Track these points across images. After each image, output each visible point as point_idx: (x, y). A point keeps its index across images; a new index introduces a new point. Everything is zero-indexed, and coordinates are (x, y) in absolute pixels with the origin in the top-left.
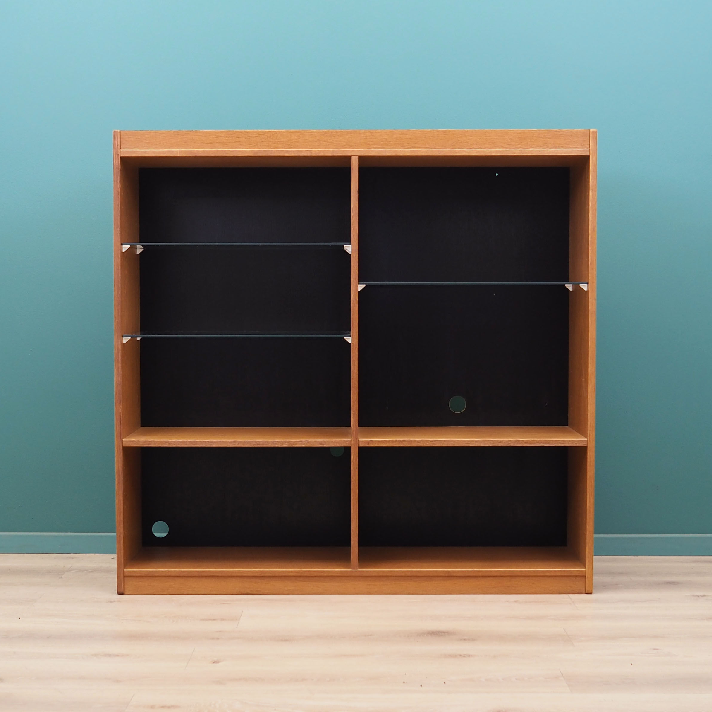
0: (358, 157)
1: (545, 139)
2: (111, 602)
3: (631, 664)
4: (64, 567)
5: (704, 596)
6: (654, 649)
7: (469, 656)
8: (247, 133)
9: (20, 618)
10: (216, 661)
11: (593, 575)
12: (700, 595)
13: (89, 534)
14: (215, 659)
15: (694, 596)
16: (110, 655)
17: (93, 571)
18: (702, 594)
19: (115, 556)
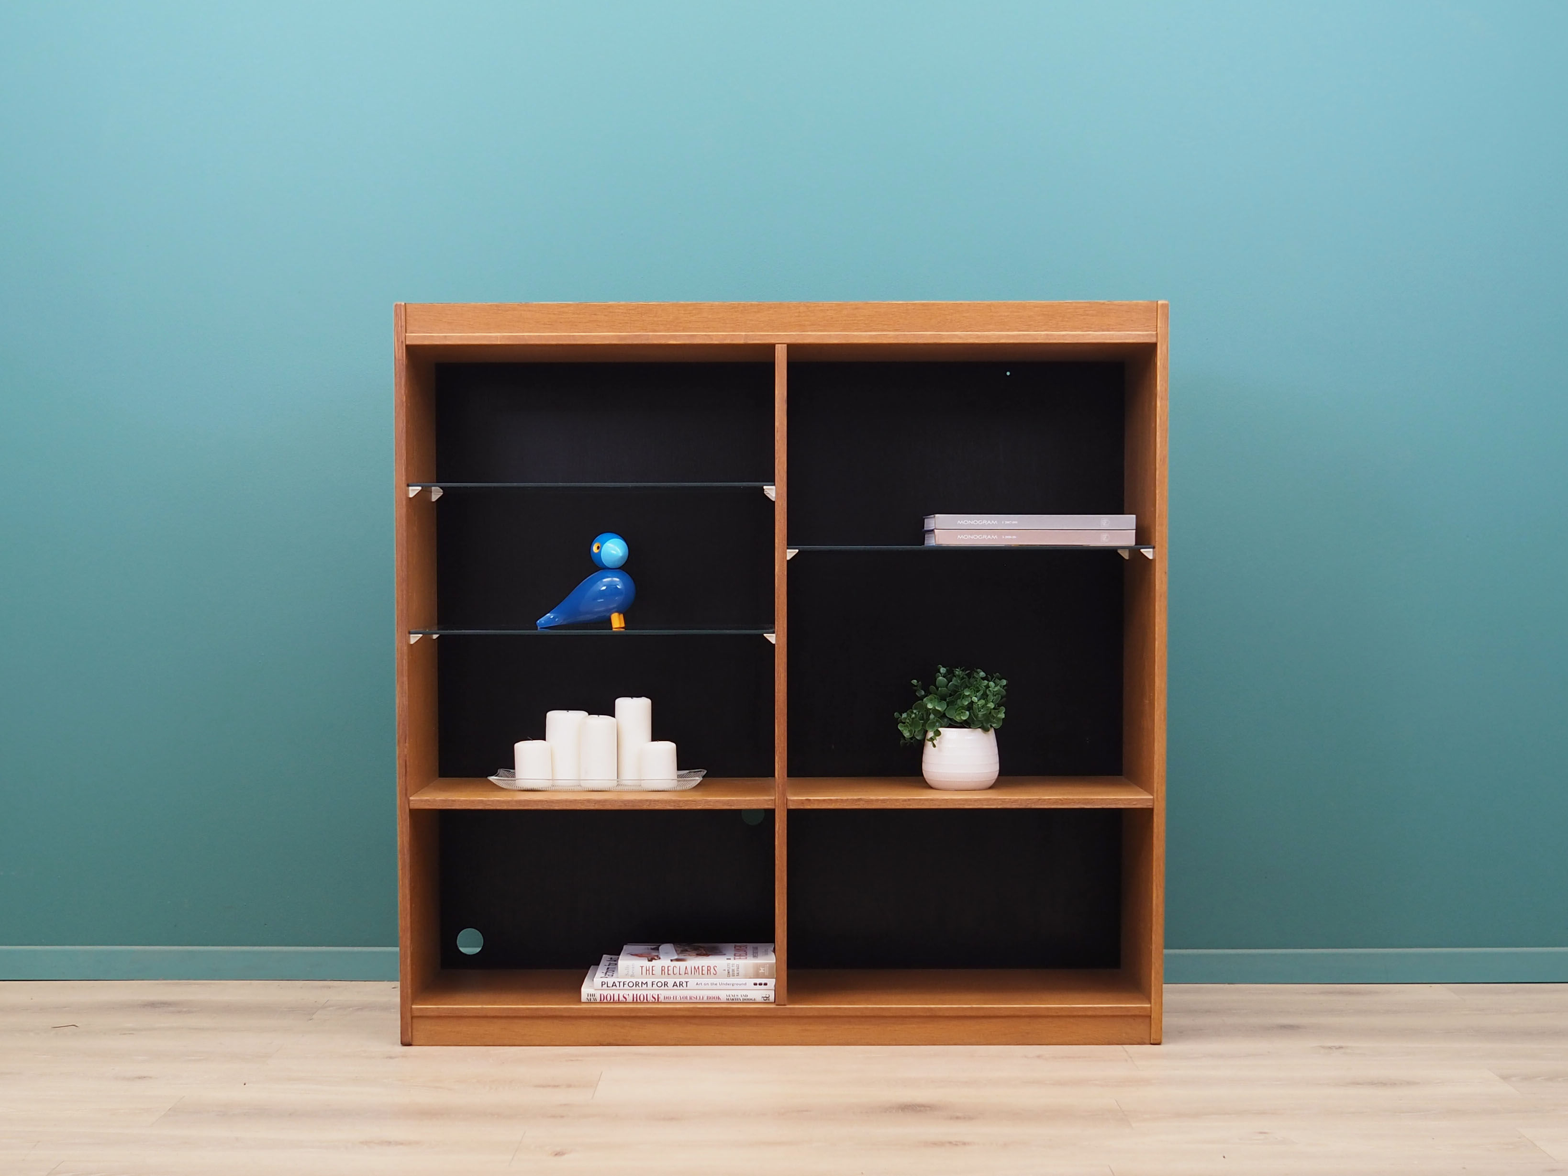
0: (786, 345)
1: (1085, 317)
2: (391, 1058)
3: (1224, 1157)
4: (316, 1002)
5: (1341, 1047)
6: (1261, 1133)
7: (964, 1144)
8: (609, 307)
9: (245, 1084)
10: (559, 1153)
11: (1163, 1014)
12: (1334, 1047)
13: (356, 949)
14: (558, 1149)
15: (1323, 1047)
16: (389, 1143)
17: (362, 1008)
18: (1337, 1044)
19: (398, 984)
